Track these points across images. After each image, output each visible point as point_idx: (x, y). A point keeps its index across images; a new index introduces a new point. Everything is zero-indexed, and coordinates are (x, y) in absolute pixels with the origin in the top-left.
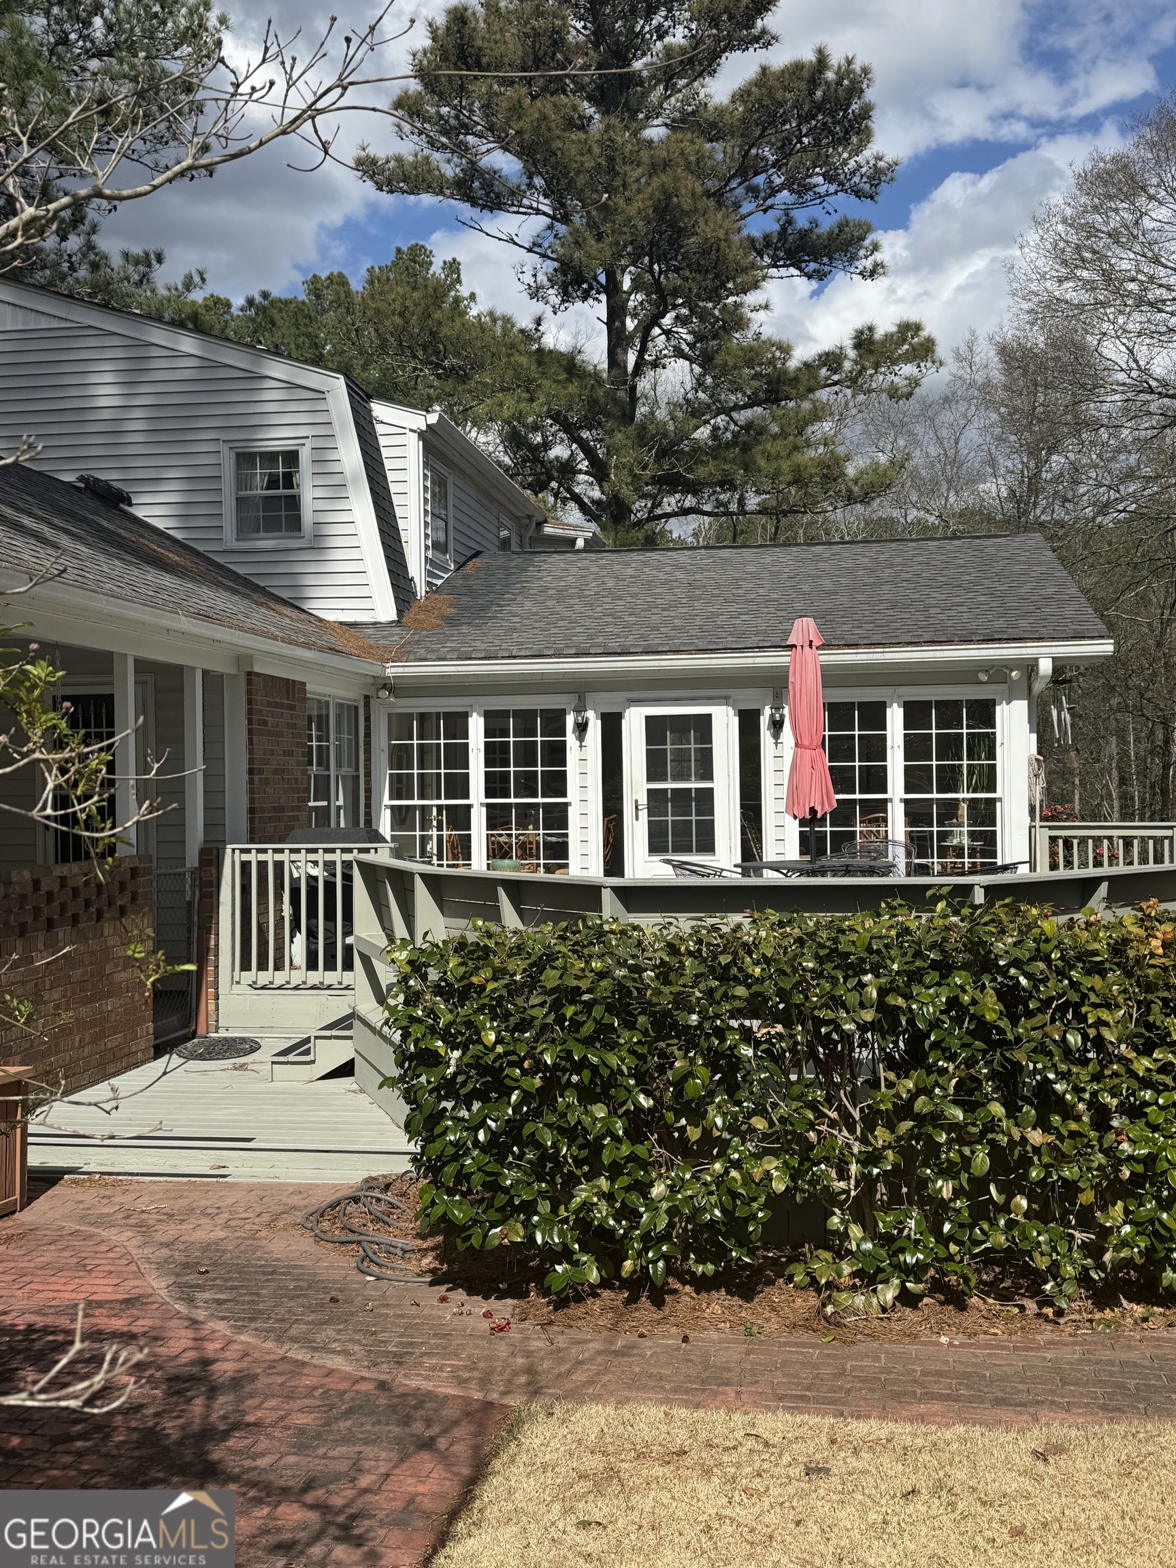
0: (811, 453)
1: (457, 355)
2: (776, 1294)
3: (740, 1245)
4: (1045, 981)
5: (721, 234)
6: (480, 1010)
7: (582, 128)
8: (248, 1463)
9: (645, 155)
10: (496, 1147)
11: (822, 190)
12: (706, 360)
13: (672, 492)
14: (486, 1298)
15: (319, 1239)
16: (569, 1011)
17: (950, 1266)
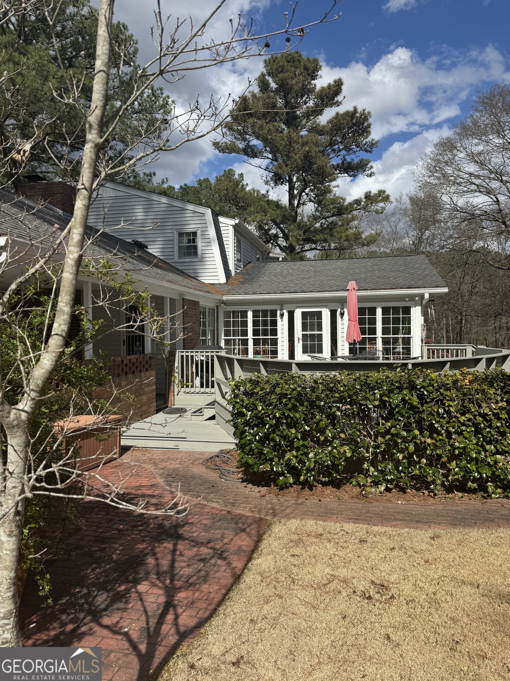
0: (351, 231)
1: (243, 202)
2: (347, 487)
3: (336, 472)
4: (432, 393)
5: (324, 164)
6: (257, 400)
7: (281, 132)
8: (190, 535)
9: (300, 141)
10: (262, 441)
11: (355, 150)
12: (319, 203)
13: (308, 243)
14: (258, 487)
15: (207, 468)
16: (284, 401)
17: (401, 480)
